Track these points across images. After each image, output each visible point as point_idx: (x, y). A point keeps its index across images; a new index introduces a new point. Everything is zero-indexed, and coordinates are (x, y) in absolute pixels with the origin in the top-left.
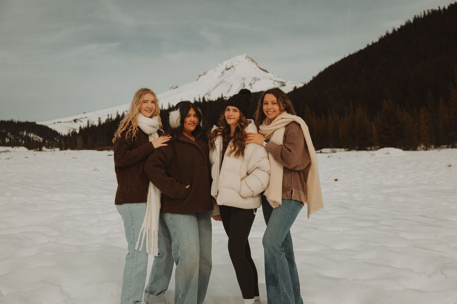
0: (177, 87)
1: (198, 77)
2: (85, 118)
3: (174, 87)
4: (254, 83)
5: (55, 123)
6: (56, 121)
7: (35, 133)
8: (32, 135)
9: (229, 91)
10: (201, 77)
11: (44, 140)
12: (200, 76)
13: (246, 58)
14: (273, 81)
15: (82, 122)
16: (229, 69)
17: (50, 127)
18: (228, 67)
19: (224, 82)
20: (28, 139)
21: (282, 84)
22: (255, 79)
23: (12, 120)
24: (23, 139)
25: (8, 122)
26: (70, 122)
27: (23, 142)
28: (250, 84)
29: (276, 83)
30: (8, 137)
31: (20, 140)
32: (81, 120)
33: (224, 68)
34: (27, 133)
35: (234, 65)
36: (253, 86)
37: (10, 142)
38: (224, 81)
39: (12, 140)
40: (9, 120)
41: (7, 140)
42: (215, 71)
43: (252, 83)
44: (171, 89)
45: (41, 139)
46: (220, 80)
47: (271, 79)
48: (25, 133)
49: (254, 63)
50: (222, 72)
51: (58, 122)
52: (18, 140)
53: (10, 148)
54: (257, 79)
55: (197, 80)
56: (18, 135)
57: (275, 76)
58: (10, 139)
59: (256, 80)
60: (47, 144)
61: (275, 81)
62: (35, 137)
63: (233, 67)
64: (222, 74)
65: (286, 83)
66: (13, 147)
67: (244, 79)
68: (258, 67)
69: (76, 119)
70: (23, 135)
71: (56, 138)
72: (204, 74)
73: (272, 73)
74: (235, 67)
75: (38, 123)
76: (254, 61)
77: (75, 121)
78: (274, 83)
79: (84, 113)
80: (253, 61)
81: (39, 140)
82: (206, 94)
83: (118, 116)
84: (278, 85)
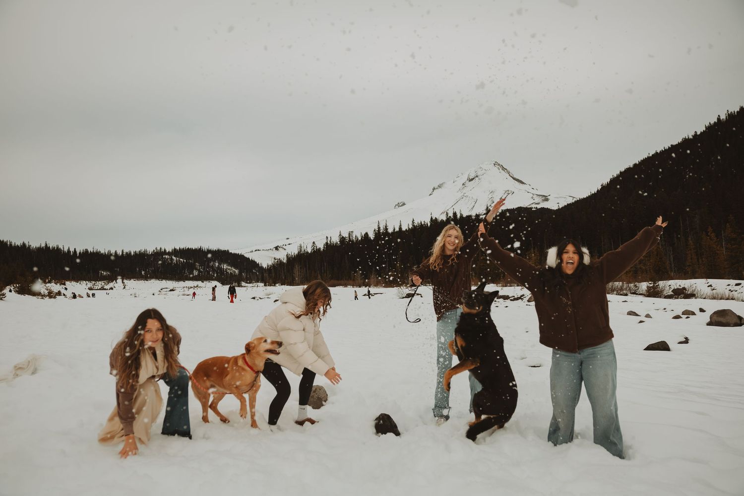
0: (404, 204)
1: (432, 190)
2: (289, 244)
3: (401, 204)
5: (253, 251)
6: (253, 249)
7: (229, 264)
8: (225, 266)
9: (472, 208)
10: (435, 192)
11: (240, 273)
12: (434, 189)
13: (494, 164)
14: (532, 195)
15: (284, 249)
16: (472, 179)
17: (247, 256)
18: (471, 178)
20: (220, 271)
21: (544, 198)
22: (508, 192)
23: (201, 247)
24: (214, 271)
25: (196, 250)
26: (270, 250)
27: (215, 275)
29: (535, 196)
30: (196, 269)
31: (211, 273)
32: (284, 247)
33: (464, 179)
34: (220, 264)
35: (479, 174)
37: (199, 274)
38: (465, 195)
39: (202, 272)
40: (197, 247)
41: (196, 273)
42: (454, 182)
44: (397, 207)
45: (237, 271)
46: (460, 195)
47: (528, 192)
48: (217, 265)
49: (506, 171)
50: (463, 184)
51: (256, 251)
52: (208, 272)
53: (199, 283)
54: (510, 192)
55: (431, 194)
56: (208, 266)
57: (533, 189)
58: (199, 271)
59: (509, 194)
60: (245, 277)
61: (534, 194)
62: (229, 269)
63: (477, 176)
64: (464, 186)
65: (550, 198)
66: (203, 282)
67: (492, 192)
68: (512, 177)
69: (278, 246)
70: (214, 266)
71: (255, 270)
72: (440, 186)
73: (529, 185)
74: (480, 177)
75: (232, 251)
76: (506, 169)
77: (277, 248)
78: (532, 198)
79: (287, 239)
80: (504, 169)
81: (235, 272)
82: (443, 213)
83: (342, 239)
84: (537, 200)
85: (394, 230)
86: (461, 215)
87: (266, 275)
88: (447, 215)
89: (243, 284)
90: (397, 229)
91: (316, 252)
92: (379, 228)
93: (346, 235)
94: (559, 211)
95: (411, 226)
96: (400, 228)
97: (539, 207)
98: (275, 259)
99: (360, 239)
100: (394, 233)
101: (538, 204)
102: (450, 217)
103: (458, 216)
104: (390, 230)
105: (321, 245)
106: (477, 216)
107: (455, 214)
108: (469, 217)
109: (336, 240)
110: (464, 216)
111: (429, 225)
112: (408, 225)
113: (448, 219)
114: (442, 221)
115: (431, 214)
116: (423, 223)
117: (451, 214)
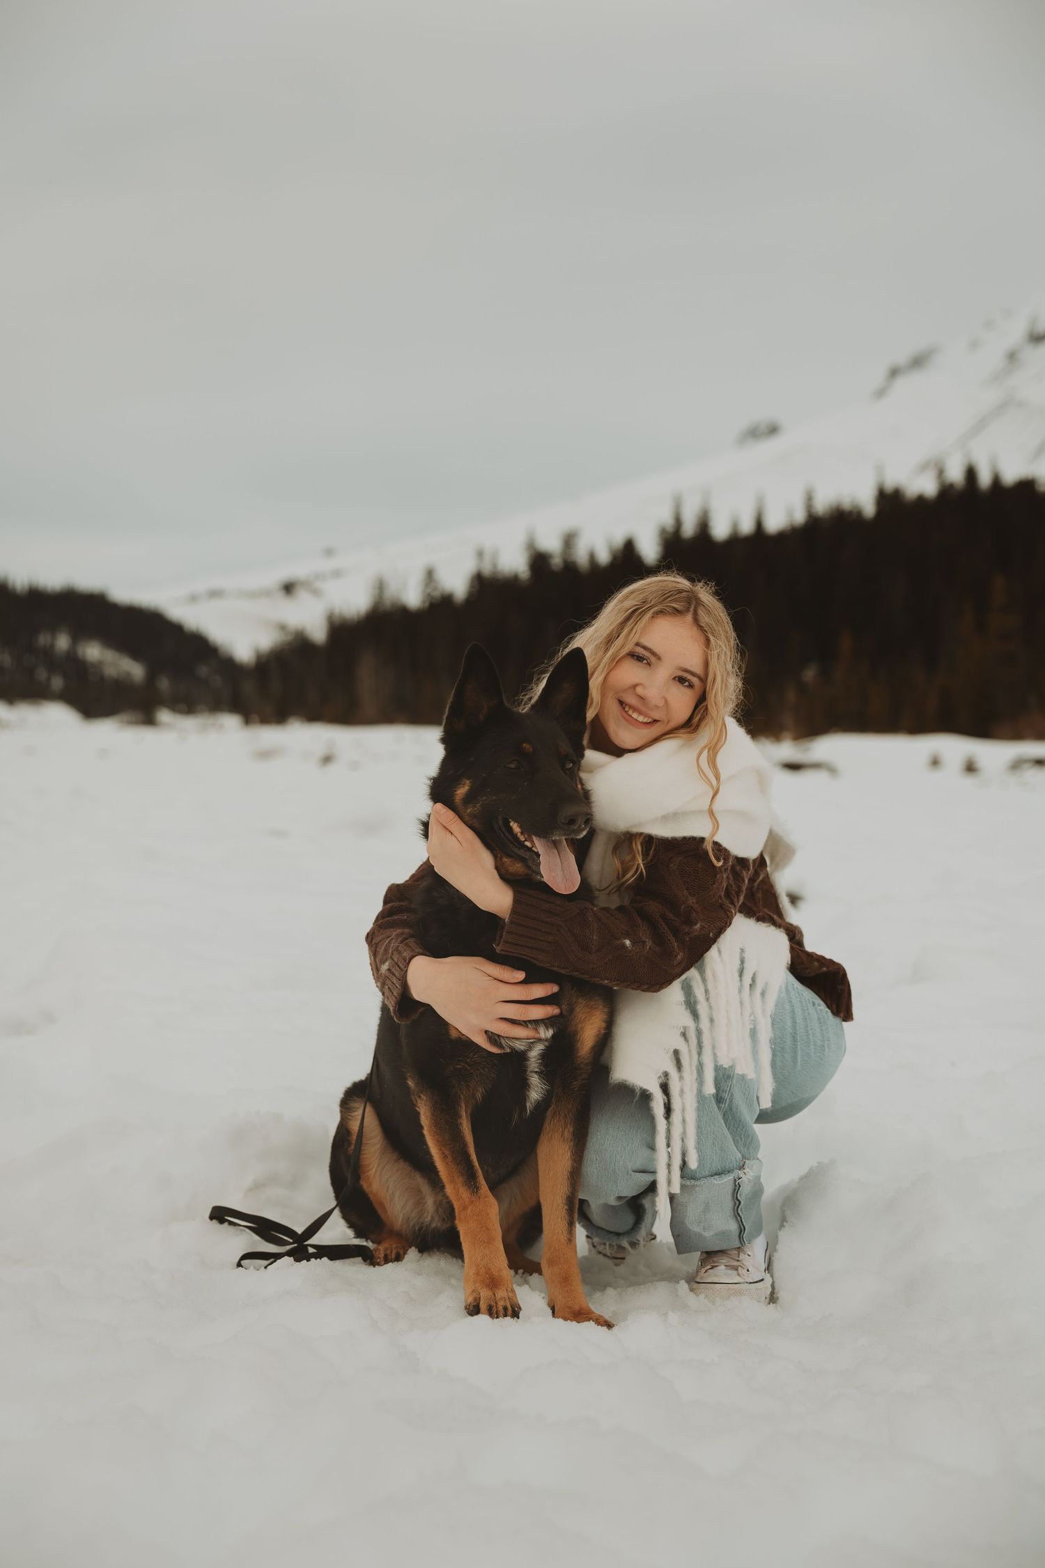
0: (775, 429)
1: (886, 377)
3: (764, 430)
5: (193, 598)
6: (202, 586)
8: (93, 652)
9: (1041, 450)
10: (901, 380)
11: (150, 676)
12: (894, 373)
15: (316, 593)
17: (174, 613)
18: (1039, 331)
19: (1021, 404)
20: (77, 669)
24: (53, 666)
26: (265, 593)
27: (58, 680)
31: (42, 674)
32: (317, 583)
33: (1016, 331)
34: (74, 641)
38: (1017, 398)
42: (974, 345)
44: (747, 438)
45: (135, 670)
46: (995, 396)
48: (63, 642)
50: (1012, 356)
51: (211, 594)
52: (31, 670)
55: (880, 393)
56: (31, 649)
60: (169, 694)
62: (108, 661)
64: (1012, 361)
66: (11, 705)
69: (294, 581)
70: (52, 646)
71: (205, 667)
72: (918, 362)
75: (120, 595)
77: (289, 588)
79: (329, 552)
81: (128, 674)
82: (923, 467)
83: (539, 561)
85: (735, 526)
86: (996, 481)
87: (248, 688)
88: (941, 472)
89: (164, 716)
90: (747, 527)
91: (440, 606)
92: (678, 522)
93: (551, 543)
95: (800, 517)
96: (759, 525)
98: (283, 628)
99: (604, 557)
100: (735, 541)
102: (951, 486)
103: (985, 479)
104: (720, 531)
105: (456, 583)
107: (971, 474)
108: (1026, 486)
109: (514, 562)
110: (1011, 474)
111: (870, 510)
112: (790, 513)
113: (946, 491)
114: (921, 500)
115: (880, 469)
116: (847, 504)
117: (956, 474)
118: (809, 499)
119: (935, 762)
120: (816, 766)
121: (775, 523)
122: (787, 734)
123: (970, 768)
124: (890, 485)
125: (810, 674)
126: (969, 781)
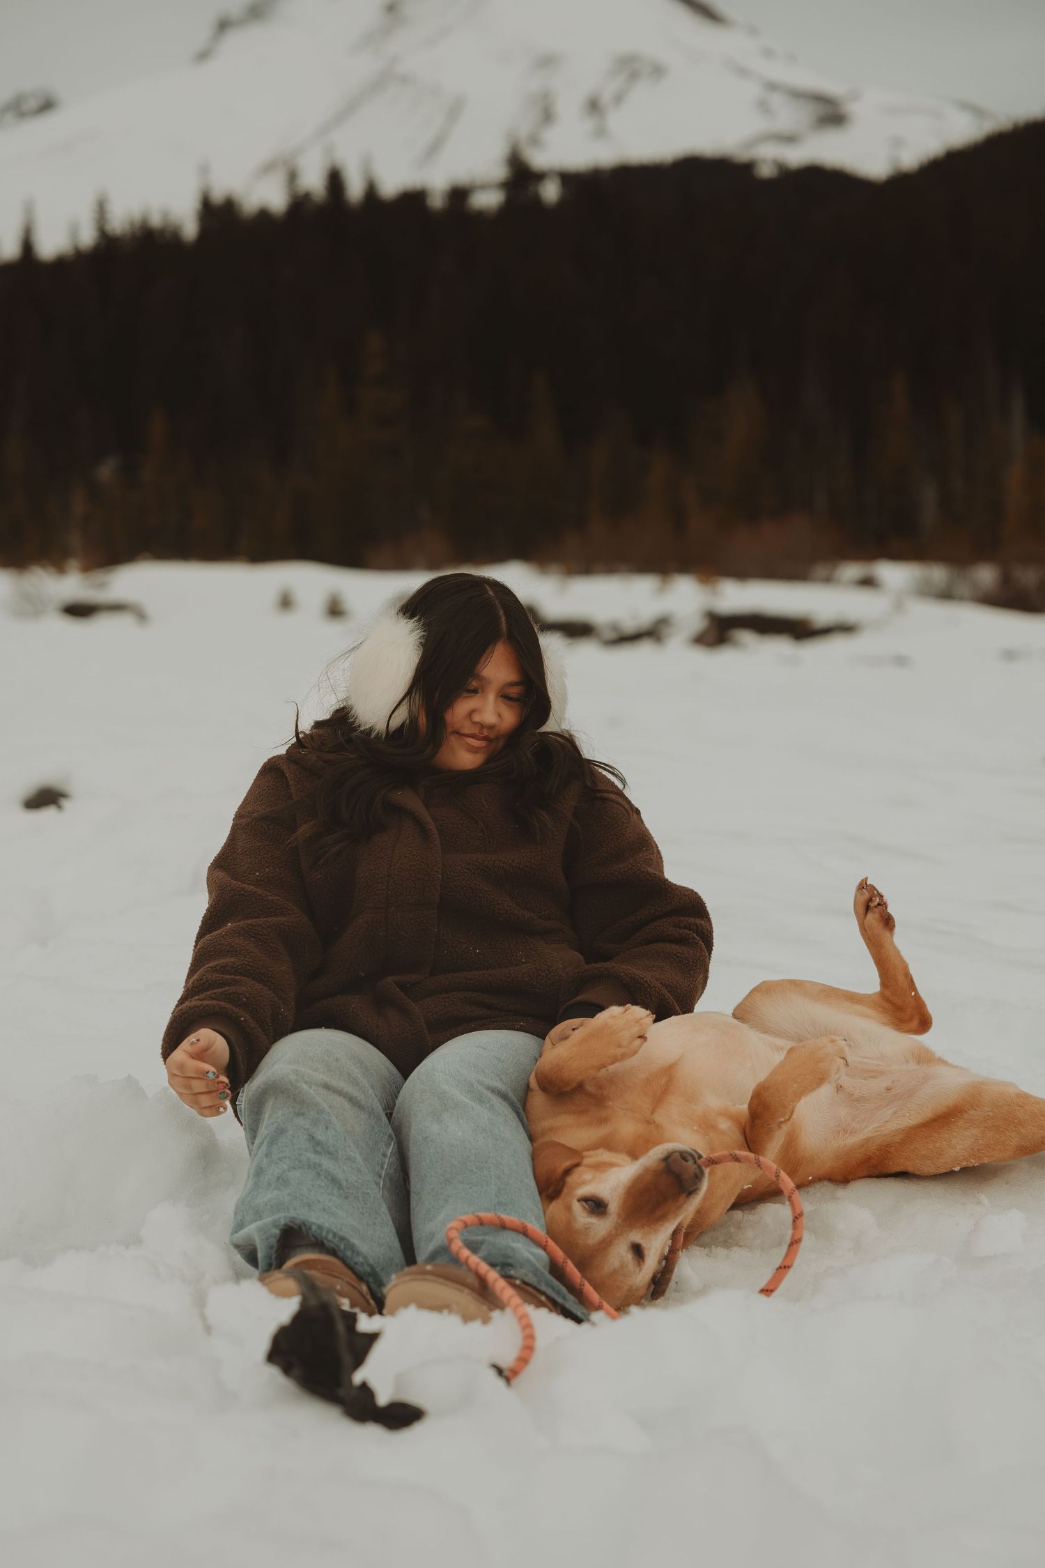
0: (47, 106)
1: (210, 30)
3: (33, 104)
4: (619, 99)
9: (435, 148)
10: (233, 40)
12: (224, 25)
19: (405, 80)
21: (821, 109)
22: (632, 69)
28: (594, 106)
29: (777, 100)
36: (615, 120)
38: (398, 70)
43: (606, 97)
44: (7, 117)
46: (368, 65)
47: (743, 72)
54: (642, 67)
55: (203, 56)
57: (768, 53)
59: (634, 76)
61: (772, 87)
65: (854, 109)
67: (547, 62)
72: (256, 13)
73: (753, 31)
78: (763, 107)
82: (268, 168)
84: (789, 116)
86: (371, 192)
88: (292, 176)
94: (901, 183)
95: (87, 237)
96: (27, 247)
97: (797, 156)
101: (789, 139)
102: (307, 196)
103: (355, 189)
106: (459, 195)
107: (335, 180)
108: (413, 200)
110: (391, 184)
111: (190, 229)
112: (74, 230)
113: (300, 204)
114: (264, 215)
115: (204, 170)
116: (156, 221)
117: (313, 181)
118: (101, 210)
119: (286, 602)
120: (117, 608)
121: (50, 245)
122: (73, 564)
123: (335, 610)
124: (218, 196)
125: (106, 471)
126: (334, 629)
